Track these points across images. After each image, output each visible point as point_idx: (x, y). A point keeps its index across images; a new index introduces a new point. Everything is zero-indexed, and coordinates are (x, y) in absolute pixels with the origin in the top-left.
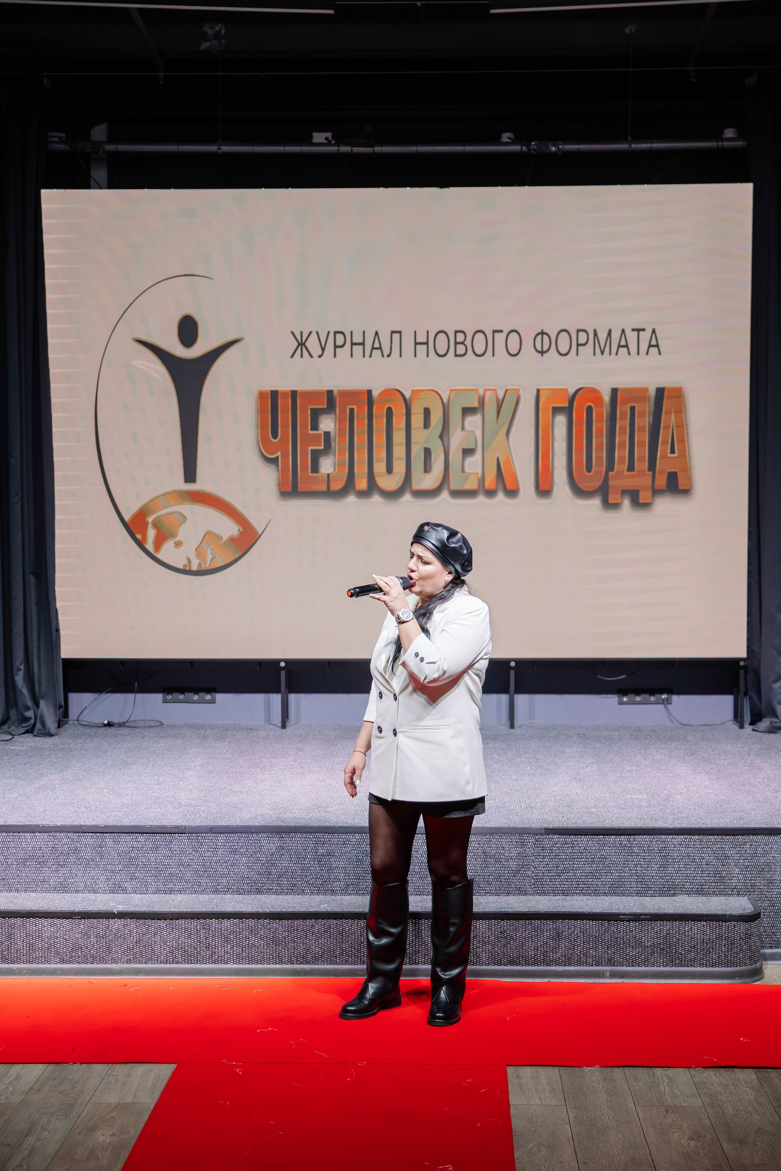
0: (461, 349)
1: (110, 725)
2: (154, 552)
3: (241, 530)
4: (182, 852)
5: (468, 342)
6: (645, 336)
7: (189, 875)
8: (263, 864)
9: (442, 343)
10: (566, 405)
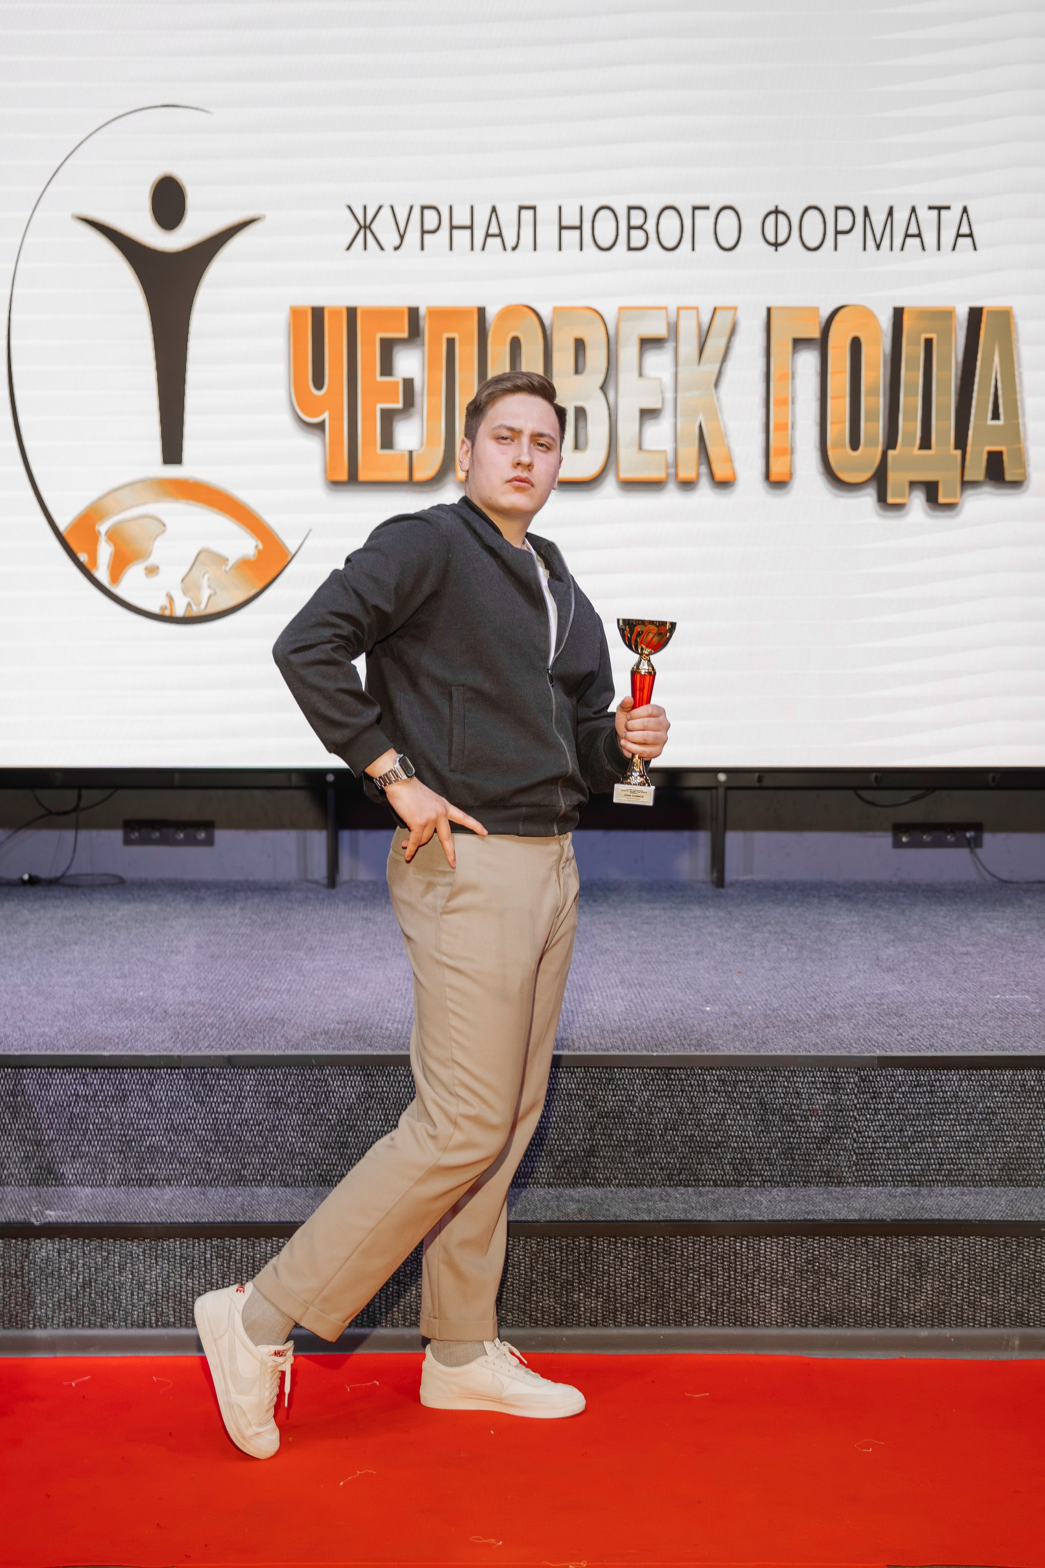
0: (638, 238)
1: (34, 881)
2: (110, 584)
3: (261, 546)
4: (175, 1104)
5: (650, 226)
6: (950, 218)
7: (186, 1148)
8: (332, 1128)
9: (605, 229)
10: (816, 334)
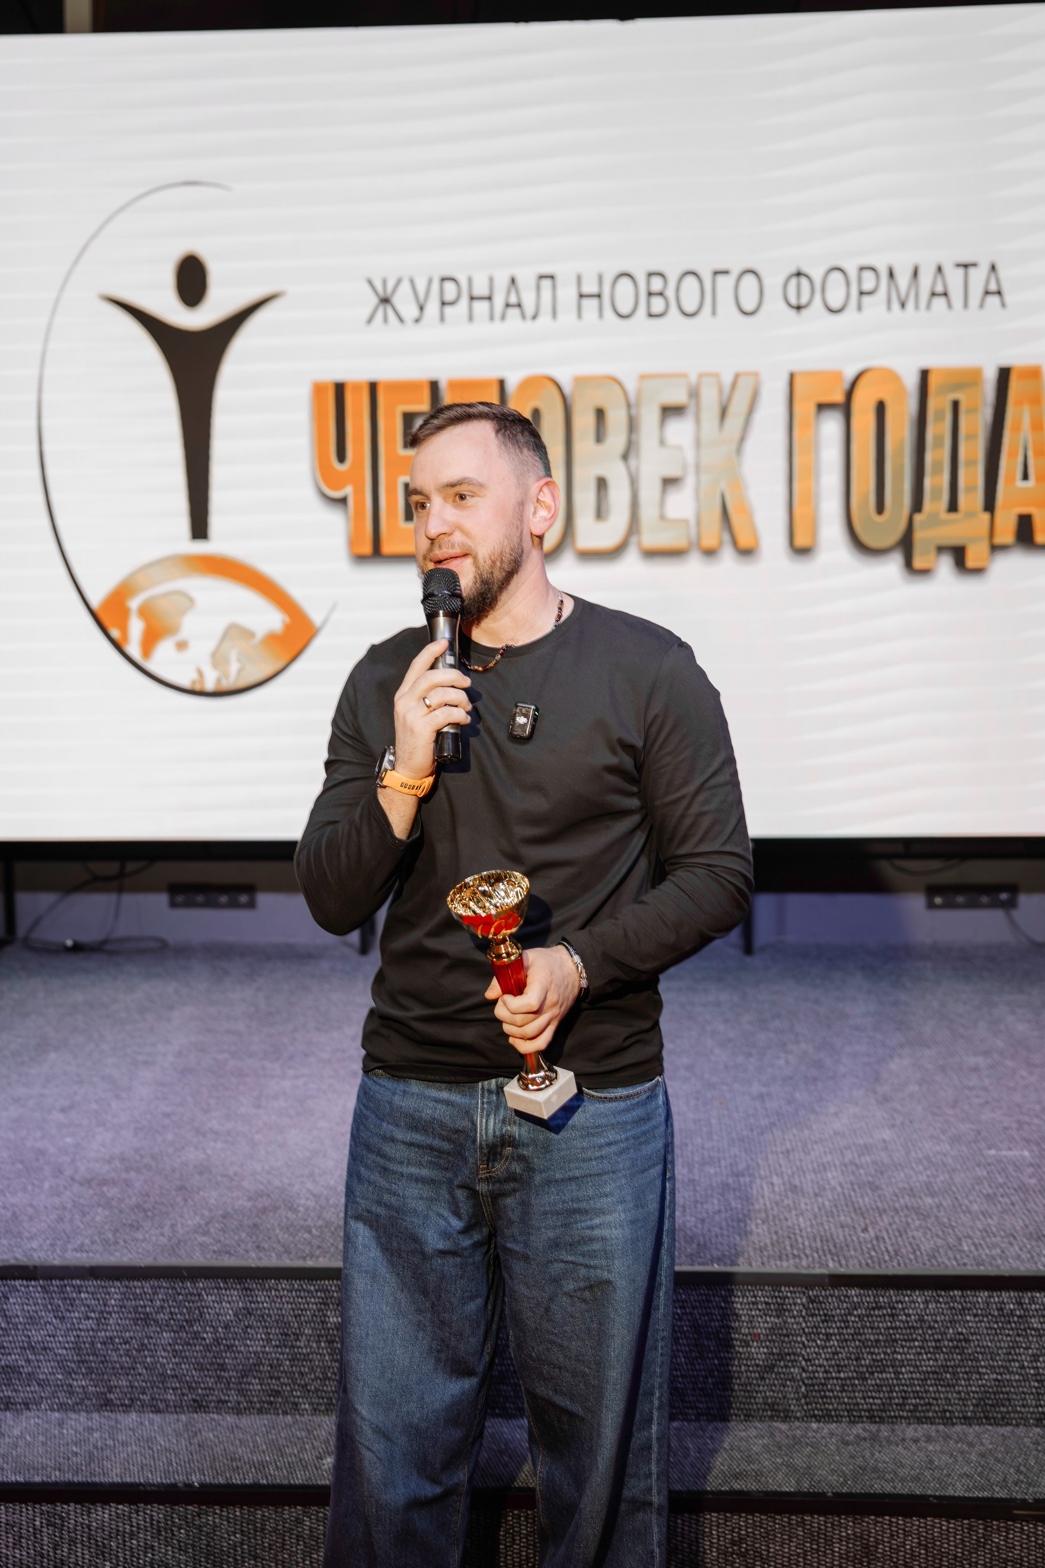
0: (658, 305)
1: (77, 948)
2: (141, 659)
3: (288, 620)
4: (32, 1320)
5: (670, 293)
6: (978, 277)
7: (46, 1369)
8: (208, 1348)
9: (625, 293)
10: (838, 397)
